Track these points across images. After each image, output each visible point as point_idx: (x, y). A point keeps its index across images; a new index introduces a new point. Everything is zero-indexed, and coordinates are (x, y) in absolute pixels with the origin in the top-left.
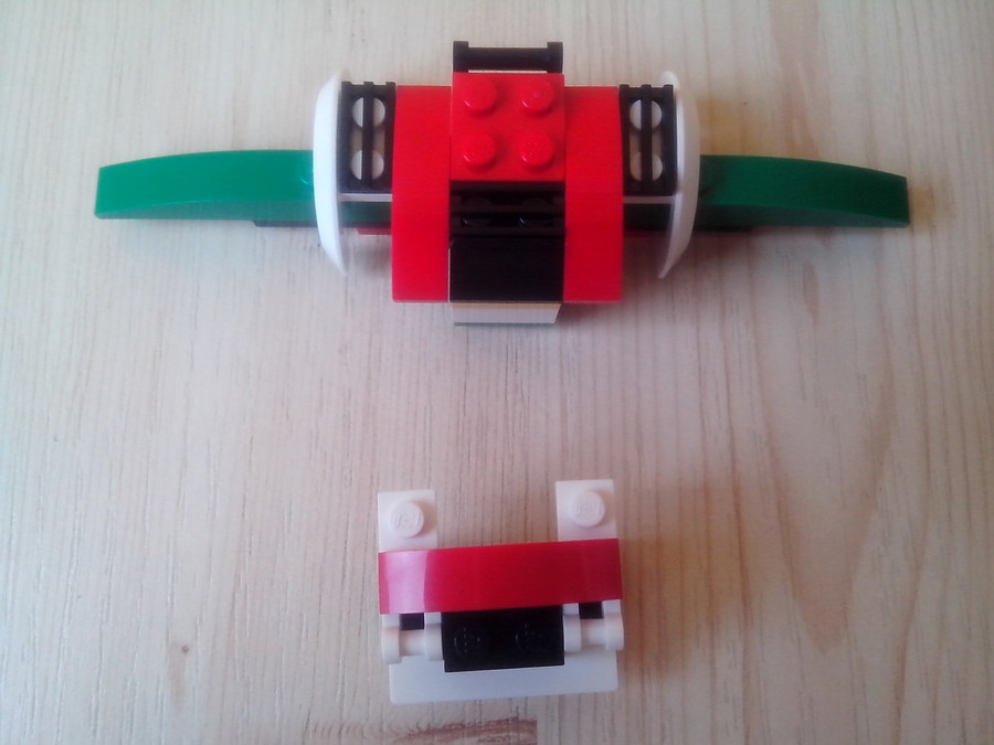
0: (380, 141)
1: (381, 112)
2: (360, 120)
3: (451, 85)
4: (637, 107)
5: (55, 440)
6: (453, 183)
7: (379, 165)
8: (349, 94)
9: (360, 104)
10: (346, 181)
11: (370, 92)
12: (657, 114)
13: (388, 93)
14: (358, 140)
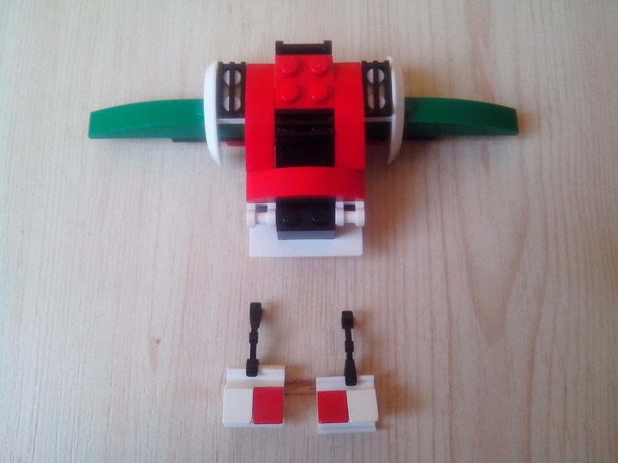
0: (238, 92)
1: (238, 77)
2: (228, 81)
3: (274, 63)
4: (371, 72)
5: (89, 234)
6: (276, 111)
7: (238, 104)
8: (222, 69)
9: (228, 74)
10: (221, 112)
11: (233, 67)
12: (382, 76)
13: (242, 68)
14: (227, 91)
